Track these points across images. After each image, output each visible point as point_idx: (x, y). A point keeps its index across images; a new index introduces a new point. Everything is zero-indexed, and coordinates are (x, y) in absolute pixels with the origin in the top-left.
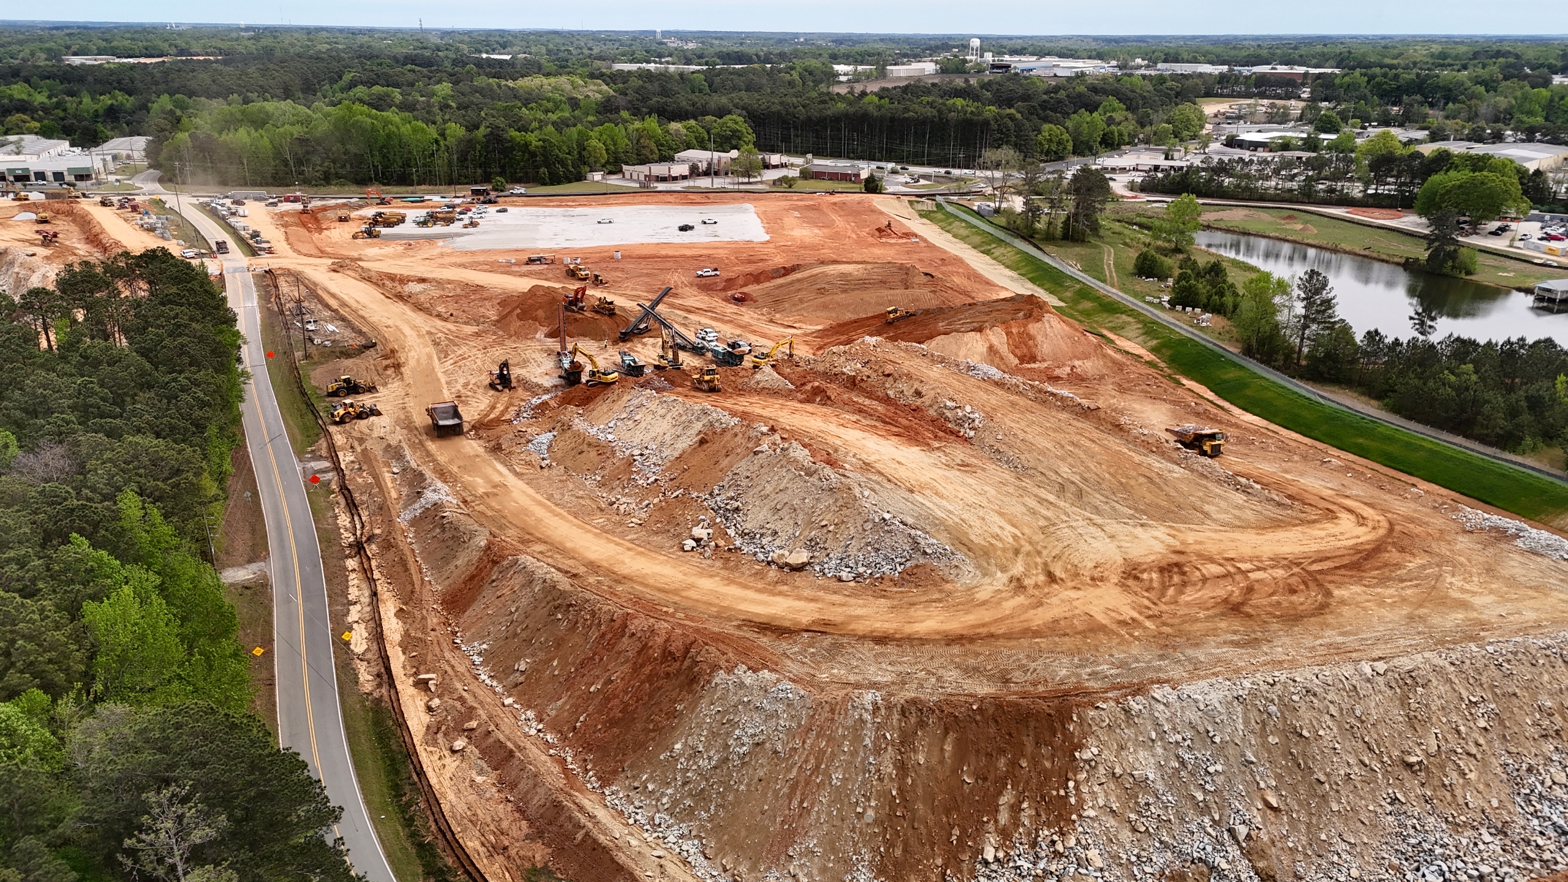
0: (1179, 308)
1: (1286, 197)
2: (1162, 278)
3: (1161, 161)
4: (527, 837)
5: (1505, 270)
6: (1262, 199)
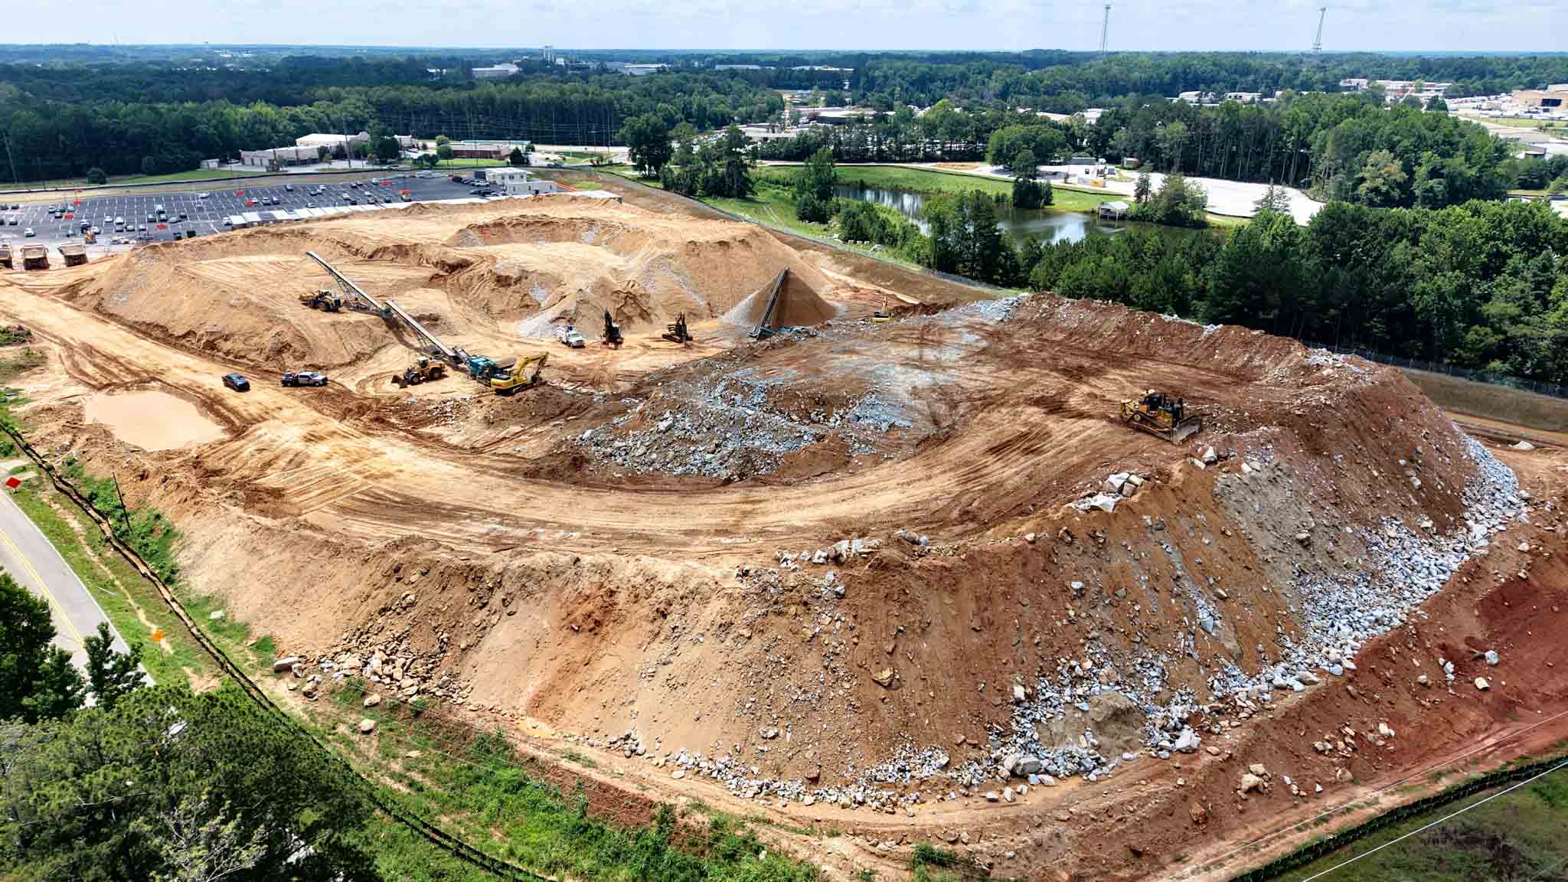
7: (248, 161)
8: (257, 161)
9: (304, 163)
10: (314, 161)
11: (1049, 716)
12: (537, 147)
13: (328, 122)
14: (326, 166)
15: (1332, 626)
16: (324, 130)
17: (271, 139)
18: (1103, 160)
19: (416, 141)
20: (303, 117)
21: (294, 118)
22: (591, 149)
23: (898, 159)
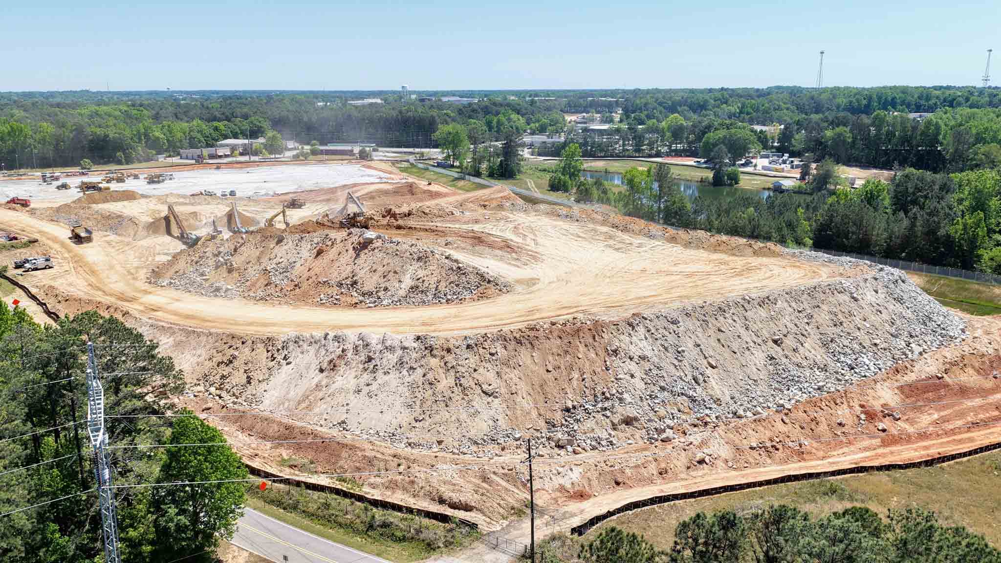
0: (582, 202)
2: (567, 190)
3: (546, 140)
4: (271, 448)
5: (754, 180)
6: (611, 156)
7: (184, 155)
9: (220, 157)
10: (226, 156)
11: (585, 418)
12: (380, 149)
13: (239, 132)
14: (234, 159)
15: (788, 390)
16: (236, 137)
17: (200, 142)
18: (787, 155)
19: (297, 145)
20: (222, 128)
21: (216, 129)
22: (417, 150)
23: (637, 155)
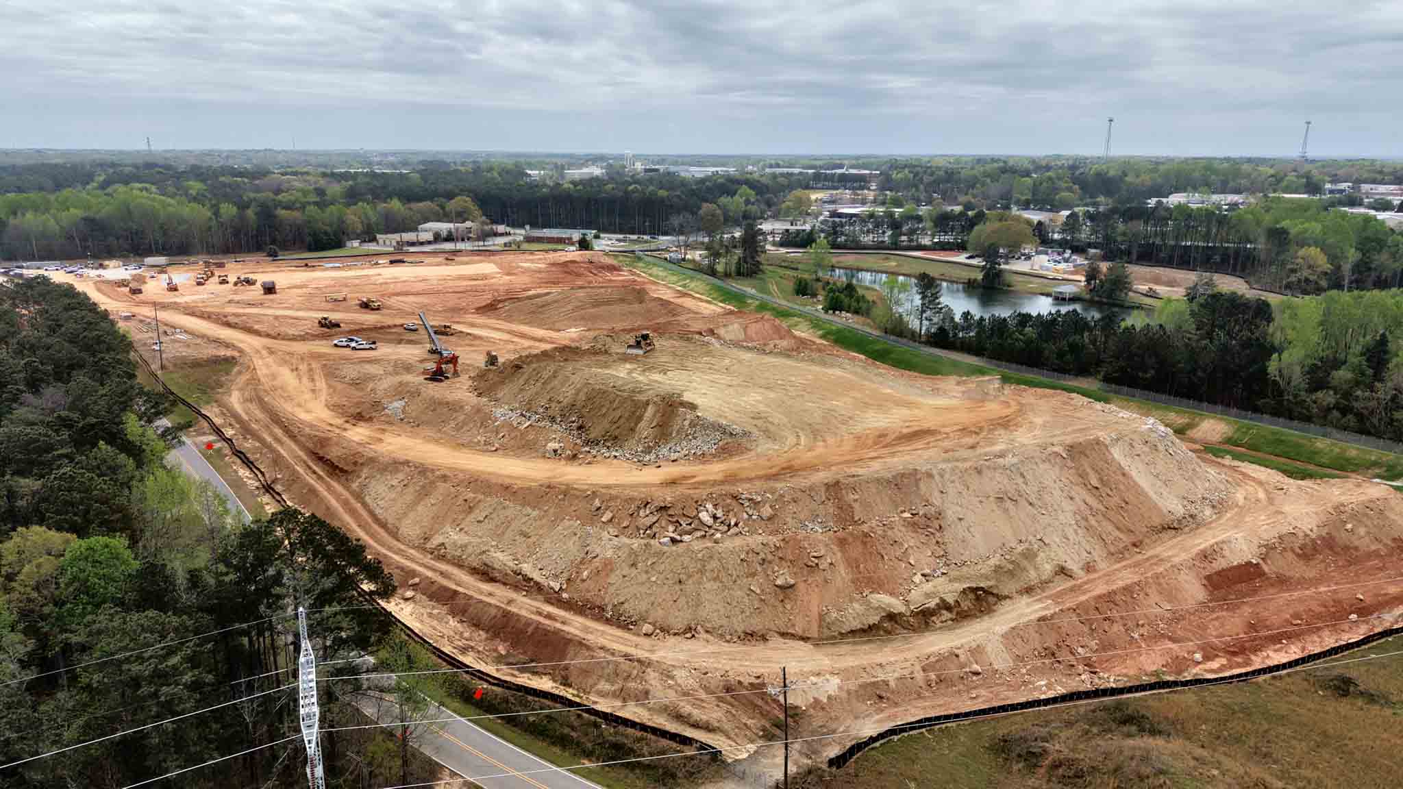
0: (831, 312)
1: (880, 246)
2: (814, 295)
3: (789, 227)
5: (1031, 283)
6: (865, 248)
8: (388, 242)
13: (442, 214)
14: (438, 247)
16: (440, 219)
17: (399, 226)
18: (1070, 251)
19: (508, 229)
20: (425, 209)
21: (417, 211)
22: (644, 238)
23: (895, 248)
